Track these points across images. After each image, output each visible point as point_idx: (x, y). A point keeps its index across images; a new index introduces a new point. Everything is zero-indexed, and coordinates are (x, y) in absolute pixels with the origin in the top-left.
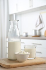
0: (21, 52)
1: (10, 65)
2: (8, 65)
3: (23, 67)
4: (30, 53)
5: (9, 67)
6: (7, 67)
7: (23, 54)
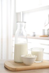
0: (28, 55)
1: (16, 69)
2: (14, 68)
3: (29, 71)
4: (37, 57)
5: (15, 70)
6: (13, 70)
7: (29, 57)
